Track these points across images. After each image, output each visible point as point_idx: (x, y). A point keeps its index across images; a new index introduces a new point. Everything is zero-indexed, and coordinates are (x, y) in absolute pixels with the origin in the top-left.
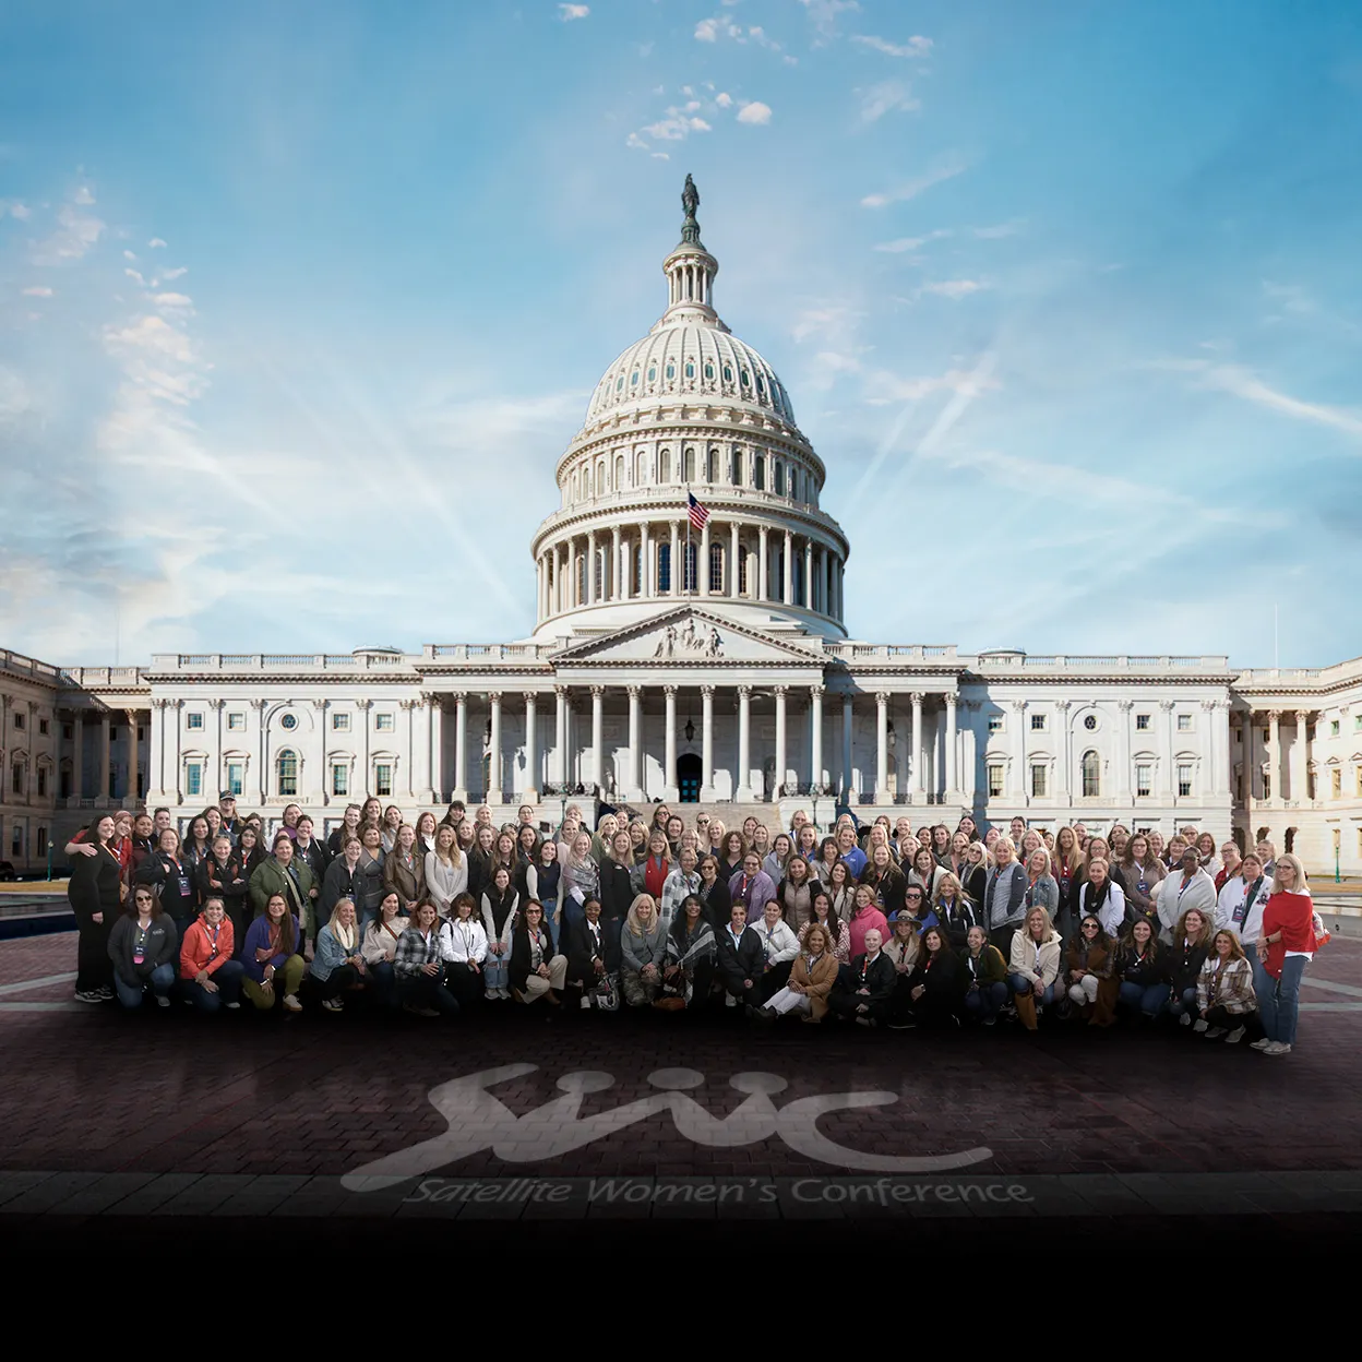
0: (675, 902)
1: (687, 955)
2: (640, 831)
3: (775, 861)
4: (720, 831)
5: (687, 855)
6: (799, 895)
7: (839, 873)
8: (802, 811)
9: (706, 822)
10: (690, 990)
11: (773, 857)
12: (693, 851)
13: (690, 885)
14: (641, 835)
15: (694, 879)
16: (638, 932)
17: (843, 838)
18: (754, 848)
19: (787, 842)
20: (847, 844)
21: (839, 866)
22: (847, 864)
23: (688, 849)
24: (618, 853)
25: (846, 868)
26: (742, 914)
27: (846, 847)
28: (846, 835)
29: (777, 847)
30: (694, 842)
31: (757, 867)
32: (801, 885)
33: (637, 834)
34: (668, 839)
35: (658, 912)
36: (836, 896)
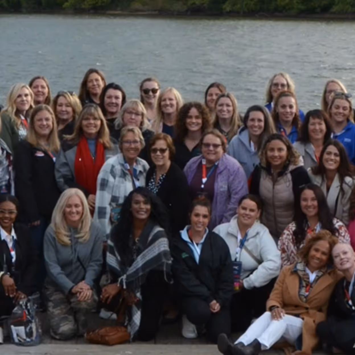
0: (114, 199)
1: (131, 270)
2: (69, 105)
3: (246, 142)
4: (174, 102)
5: (129, 136)
6: (278, 187)
7: (333, 157)
8: (282, 75)
9: (154, 91)
10: (137, 317)
11: (245, 137)
12: (137, 131)
13: (134, 175)
14: (70, 109)
15: (139, 168)
16: (66, 240)
17: (334, 110)
18: (217, 125)
19: (262, 117)
20: (340, 119)
21: (332, 149)
22: (342, 145)
23: (130, 127)
24: (38, 136)
25: (340, 150)
26: (205, 216)
27: (339, 123)
28: (338, 107)
29: (250, 123)
30: (140, 117)
31: (220, 149)
32: (281, 174)
33: (64, 108)
34: (105, 114)
35: (92, 212)
36: (328, 189)
